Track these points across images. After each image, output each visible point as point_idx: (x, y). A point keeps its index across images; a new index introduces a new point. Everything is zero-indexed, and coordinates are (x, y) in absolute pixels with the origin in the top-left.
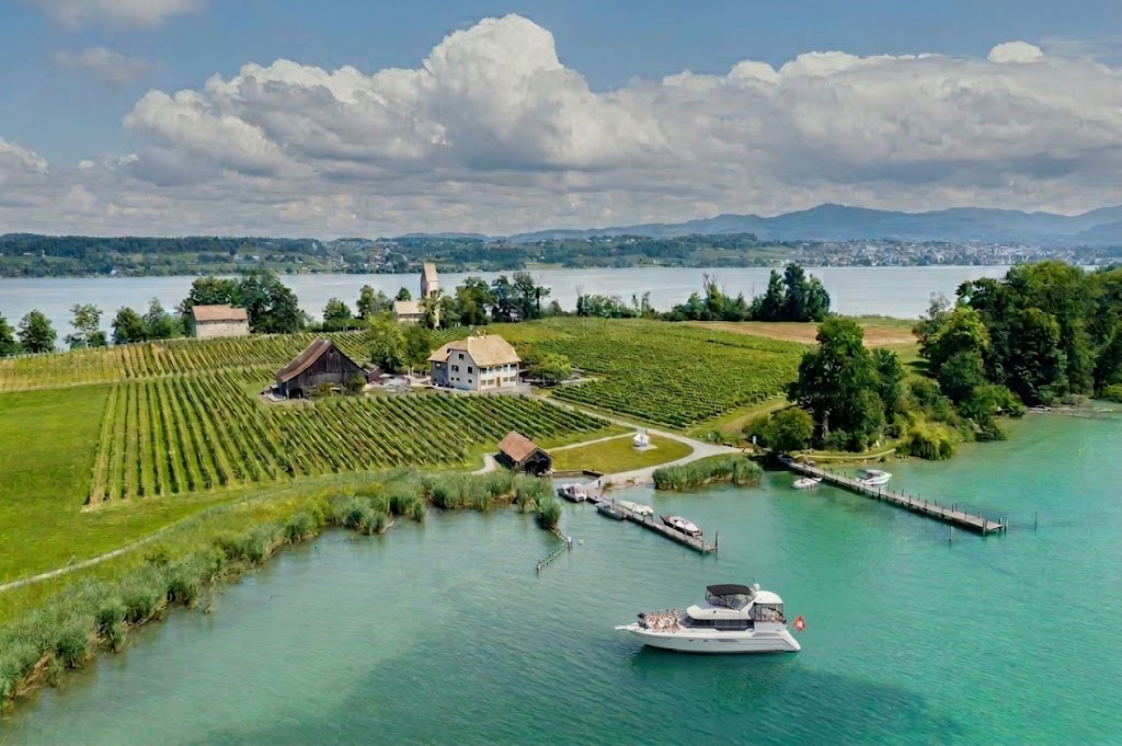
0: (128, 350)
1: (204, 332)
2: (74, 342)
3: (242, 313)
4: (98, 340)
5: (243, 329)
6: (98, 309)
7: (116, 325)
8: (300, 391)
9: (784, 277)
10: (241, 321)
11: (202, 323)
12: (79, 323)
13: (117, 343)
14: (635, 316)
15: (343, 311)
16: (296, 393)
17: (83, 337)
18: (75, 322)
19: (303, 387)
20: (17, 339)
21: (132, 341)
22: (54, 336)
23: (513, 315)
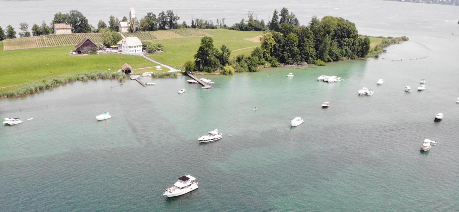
0: (37, 38)
1: (58, 32)
2: (22, 35)
3: (69, 26)
4: (27, 35)
5: (69, 32)
6: (27, 24)
7: (33, 29)
8: (81, 52)
9: (280, 13)
10: (68, 29)
11: (58, 29)
12: (22, 29)
13: (34, 36)
14: (216, 28)
15: (104, 25)
16: (79, 52)
17: (24, 33)
18: (21, 28)
19: (81, 50)
20: (6, 34)
21: (37, 35)
22: (16, 33)
23: (166, 27)
